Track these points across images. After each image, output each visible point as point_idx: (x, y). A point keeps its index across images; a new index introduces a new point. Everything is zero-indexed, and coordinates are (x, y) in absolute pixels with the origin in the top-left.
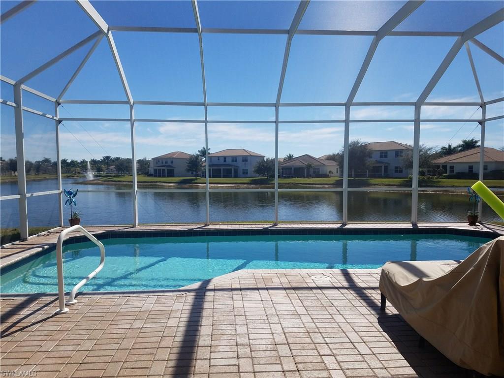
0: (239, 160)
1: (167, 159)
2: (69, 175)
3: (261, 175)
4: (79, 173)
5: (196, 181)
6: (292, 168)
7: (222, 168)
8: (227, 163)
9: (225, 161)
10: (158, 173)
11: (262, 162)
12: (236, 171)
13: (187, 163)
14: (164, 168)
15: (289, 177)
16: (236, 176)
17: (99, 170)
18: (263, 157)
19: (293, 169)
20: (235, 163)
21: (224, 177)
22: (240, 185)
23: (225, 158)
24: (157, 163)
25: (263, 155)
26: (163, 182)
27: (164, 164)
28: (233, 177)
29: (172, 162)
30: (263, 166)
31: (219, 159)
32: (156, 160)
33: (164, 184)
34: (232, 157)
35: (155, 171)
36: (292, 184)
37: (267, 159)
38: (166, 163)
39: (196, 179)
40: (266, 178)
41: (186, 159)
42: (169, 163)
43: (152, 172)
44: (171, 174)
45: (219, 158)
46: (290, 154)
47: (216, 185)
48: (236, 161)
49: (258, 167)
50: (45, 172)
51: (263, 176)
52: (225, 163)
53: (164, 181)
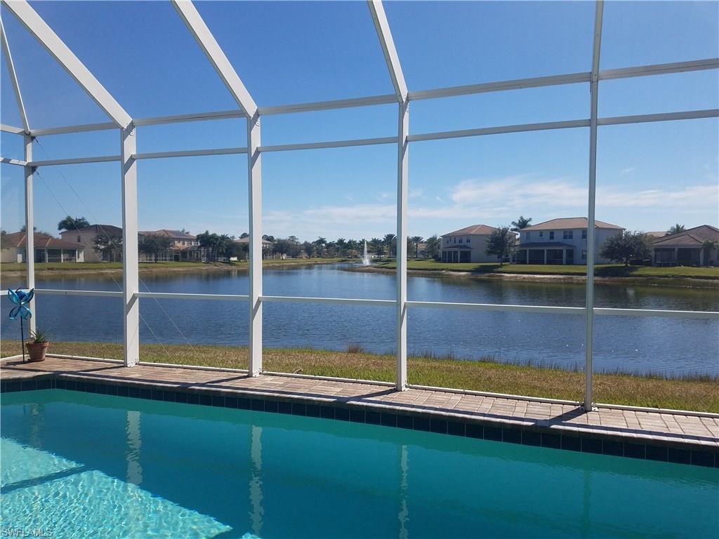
0: (577, 235)
1: (461, 236)
2: (344, 259)
3: (614, 261)
4: (356, 257)
5: (500, 269)
6: (674, 249)
7: (545, 249)
8: (555, 240)
9: (552, 237)
10: (449, 257)
11: (617, 240)
12: (571, 253)
13: (487, 241)
14: (456, 249)
15: (667, 265)
16: (570, 262)
17: (380, 252)
18: (621, 230)
19: (676, 250)
20: (568, 241)
21: (549, 263)
22: (575, 277)
23: (552, 233)
24: (448, 242)
25: (622, 226)
26: (451, 270)
27: (458, 243)
28: (564, 262)
29: (468, 241)
30: (618, 245)
31: (541, 235)
32: (447, 238)
33: (451, 273)
34: (565, 231)
35: (444, 253)
36: (673, 276)
37: (627, 233)
38: (460, 241)
39: (501, 266)
40: (624, 265)
41: (487, 235)
42: (464, 243)
43: (440, 255)
44: (466, 258)
45: (541, 233)
46: (677, 225)
47: (531, 276)
48: (571, 237)
49: (608, 247)
50: (320, 254)
51: (617, 263)
52: (552, 241)
53: (452, 268)
